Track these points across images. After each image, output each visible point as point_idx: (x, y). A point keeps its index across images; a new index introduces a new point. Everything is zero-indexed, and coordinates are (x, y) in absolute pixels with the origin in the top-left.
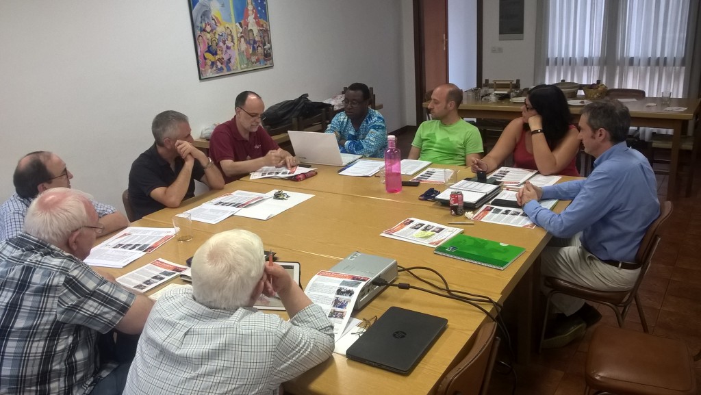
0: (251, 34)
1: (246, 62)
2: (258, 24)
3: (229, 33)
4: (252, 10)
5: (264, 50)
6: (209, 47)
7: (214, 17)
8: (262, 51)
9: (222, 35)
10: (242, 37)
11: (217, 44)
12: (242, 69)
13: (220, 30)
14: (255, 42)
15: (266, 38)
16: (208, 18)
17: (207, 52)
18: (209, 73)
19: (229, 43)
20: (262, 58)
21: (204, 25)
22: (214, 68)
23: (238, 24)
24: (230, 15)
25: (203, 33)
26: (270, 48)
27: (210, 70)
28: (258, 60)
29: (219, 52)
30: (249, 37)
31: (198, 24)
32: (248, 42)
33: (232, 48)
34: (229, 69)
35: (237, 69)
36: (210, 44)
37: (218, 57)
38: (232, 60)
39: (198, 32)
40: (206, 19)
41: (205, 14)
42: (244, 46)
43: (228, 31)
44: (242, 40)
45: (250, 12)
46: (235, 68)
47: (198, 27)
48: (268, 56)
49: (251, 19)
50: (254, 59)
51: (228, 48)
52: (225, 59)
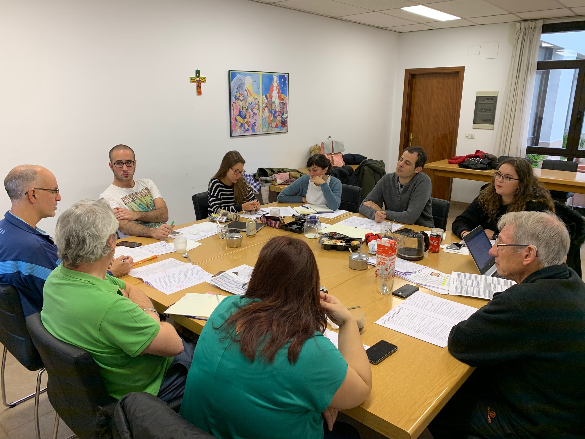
0: (273, 105)
1: (267, 126)
2: (280, 97)
3: (257, 103)
4: (277, 87)
5: (282, 118)
6: (240, 112)
7: (246, 89)
8: (281, 119)
9: (251, 104)
10: (266, 106)
11: (247, 110)
12: (263, 131)
13: (250, 99)
14: (276, 112)
15: (285, 110)
16: (242, 89)
17: (238, 115)
18: (238, 131)
19: (256, 111)
20: (279, 124)
21: (238, 94)
22: (243, 129)
23: (264, 97)
24: (259, 89)
25: (237, 101)
26: (287, 118)
27: (239, 130)
28: (276, 126)
29: (247, 117)
30: (272, 107)
31: (234, 93)
32: (270, 112)
33: (258, 114)
34: (253, 131)
35: (260, 131)
36: (242, 110)
37: (246, 120)
38: (257, 124)
39: (233, 100)
40: (240, 90)
41: (240, 86)
42: (267, 113)
43: (257, 101)
44: (266, 109)
45: (275, 88)
46: (258, 130)
47: (233, 95)
48: (284, 123)
49: (275, 94)
50: (273, 125)
51: (255, 114)
52: (252, 123)
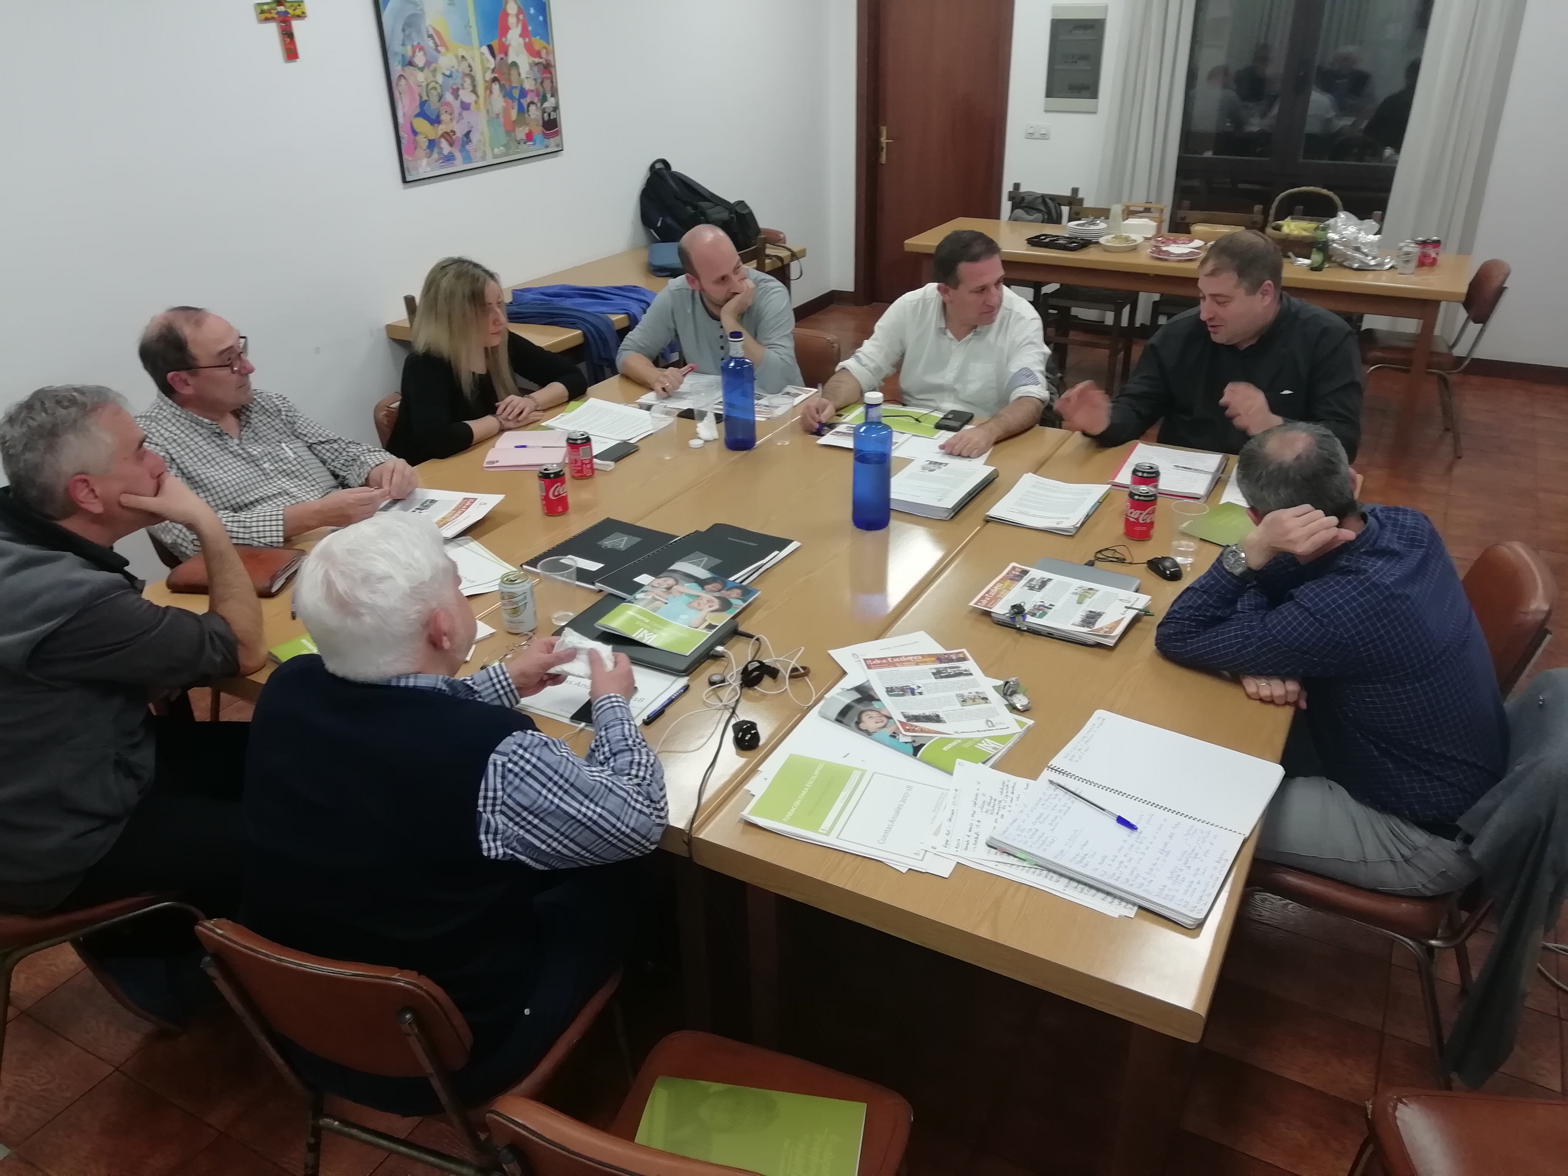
0: (514, 72)
1: (504, 139)
2: (530, 49)
3: (467, 71)
5: (544, 112)
6: (423, 104)
7: (431, 32)
8: (539, 113)
9: (450, 76)
10: (495, 80)
11: (441, 97)
12: (495, 157)
13: (446, 62)
14: (523, 93)
15: (547, 84)
16: (419, 32)
17: (418, 115)
18: (423, 166)
19: (466, 96)
20: (538, 130)
21: (409, 48)
22: (435, 156)
23: (485, 50)
24: (467, 26)
25: (409, 69)
26: (556, 109)
27: (425, 161)
28: (529, 137)
29: (445, 117)
30: (510, 81)
31: (395, 46)
32: (507, 94)
33: (473, 106)
34: (468, 158)
35: (484, 158)
36: (425, 98)
37: (442, 128)
38: (474, 137)
39: (396, 68)
40: (414, 35)
42: (498, 101)
43: (464, 65)
44: (496, 87)
45: (512, 20)
46: (479, 154)
47: (396, 54)
48: (551, 126)
49: (514, 37)
50: (521, 133)
51: (465, 107)
52: (460, 134)
